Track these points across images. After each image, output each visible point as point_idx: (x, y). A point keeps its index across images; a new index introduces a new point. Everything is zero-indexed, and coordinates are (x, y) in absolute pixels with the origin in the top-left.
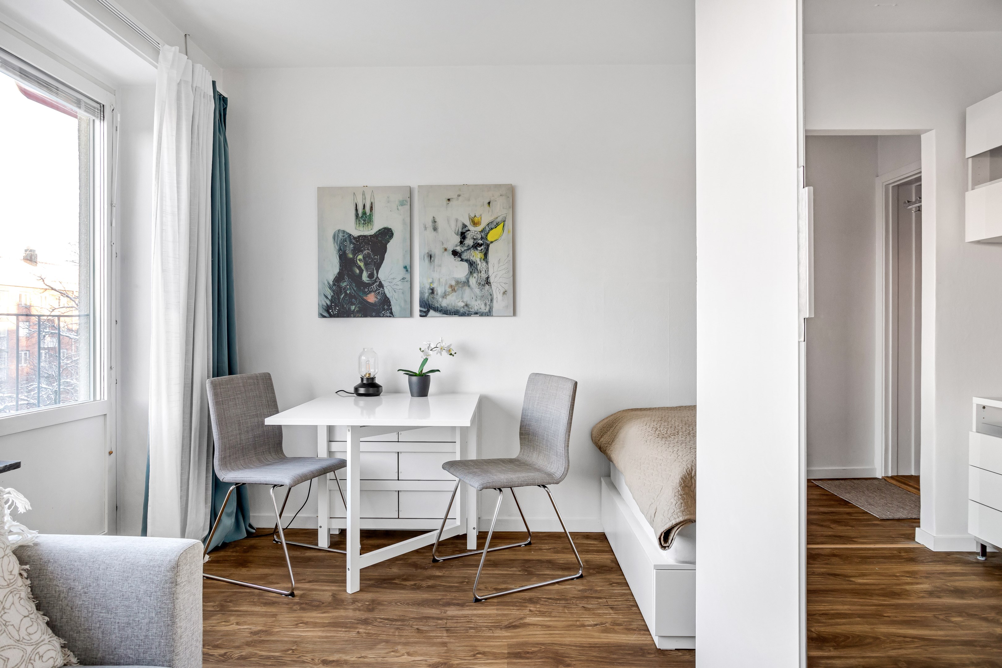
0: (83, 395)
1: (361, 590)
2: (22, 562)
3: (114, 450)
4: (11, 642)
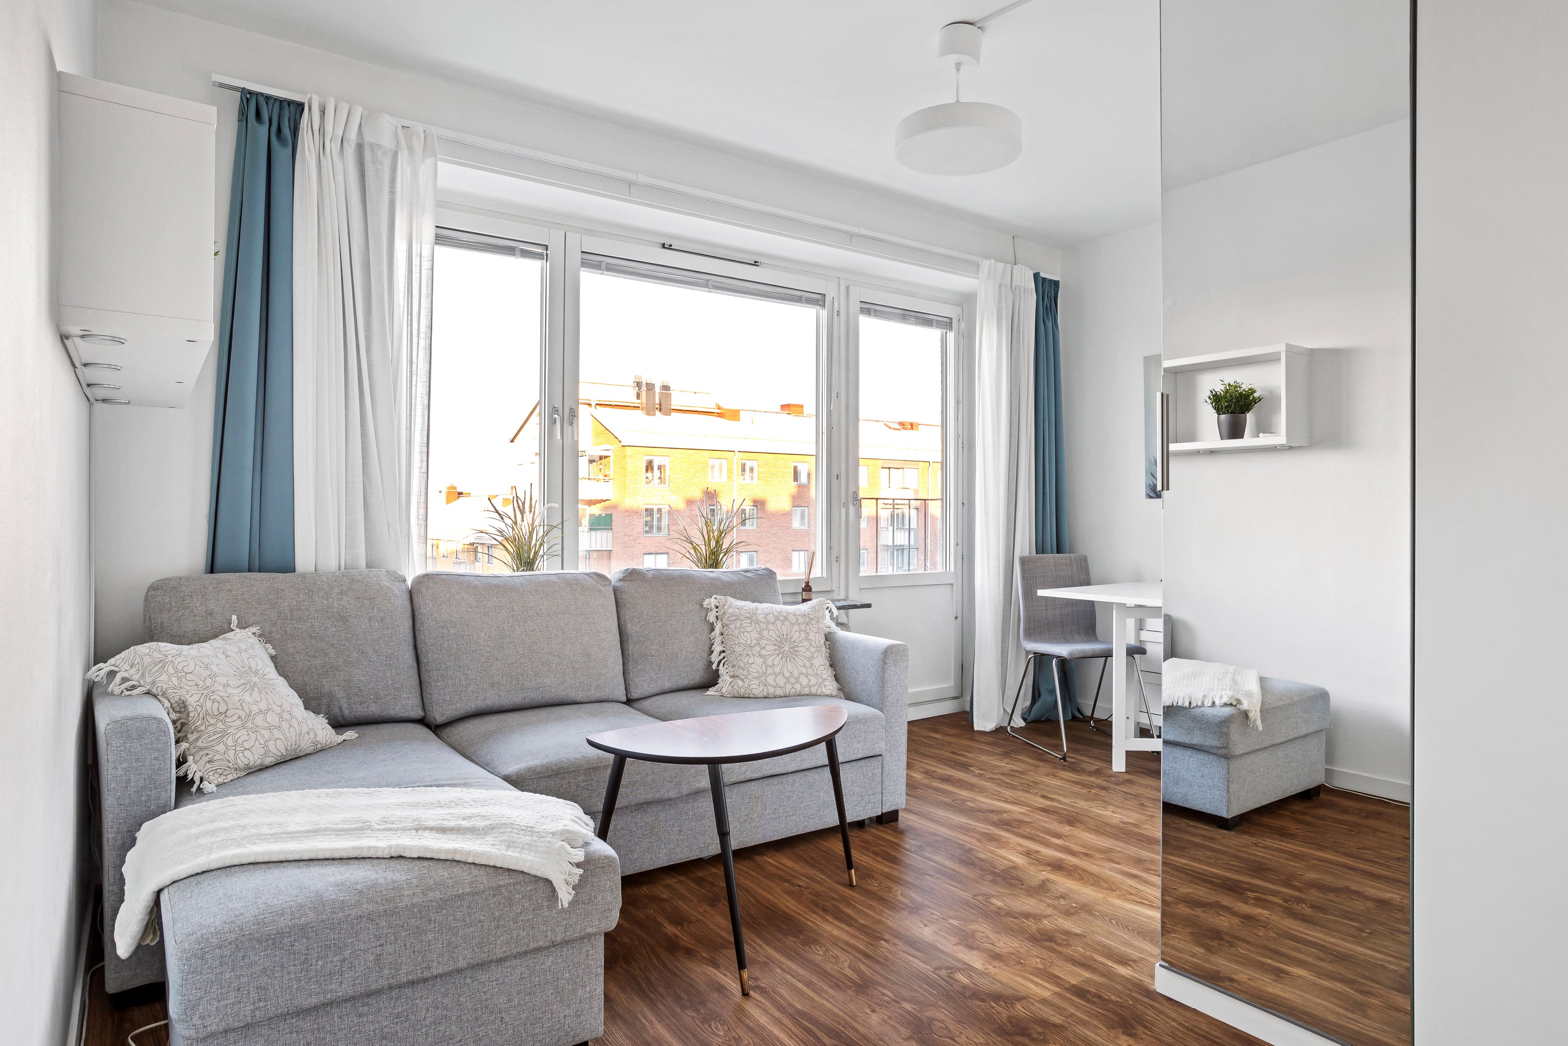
0: (940, 569)
1: (1126, 772)
2: (827, 639)
3: (959, 615)
4: (813, 673)
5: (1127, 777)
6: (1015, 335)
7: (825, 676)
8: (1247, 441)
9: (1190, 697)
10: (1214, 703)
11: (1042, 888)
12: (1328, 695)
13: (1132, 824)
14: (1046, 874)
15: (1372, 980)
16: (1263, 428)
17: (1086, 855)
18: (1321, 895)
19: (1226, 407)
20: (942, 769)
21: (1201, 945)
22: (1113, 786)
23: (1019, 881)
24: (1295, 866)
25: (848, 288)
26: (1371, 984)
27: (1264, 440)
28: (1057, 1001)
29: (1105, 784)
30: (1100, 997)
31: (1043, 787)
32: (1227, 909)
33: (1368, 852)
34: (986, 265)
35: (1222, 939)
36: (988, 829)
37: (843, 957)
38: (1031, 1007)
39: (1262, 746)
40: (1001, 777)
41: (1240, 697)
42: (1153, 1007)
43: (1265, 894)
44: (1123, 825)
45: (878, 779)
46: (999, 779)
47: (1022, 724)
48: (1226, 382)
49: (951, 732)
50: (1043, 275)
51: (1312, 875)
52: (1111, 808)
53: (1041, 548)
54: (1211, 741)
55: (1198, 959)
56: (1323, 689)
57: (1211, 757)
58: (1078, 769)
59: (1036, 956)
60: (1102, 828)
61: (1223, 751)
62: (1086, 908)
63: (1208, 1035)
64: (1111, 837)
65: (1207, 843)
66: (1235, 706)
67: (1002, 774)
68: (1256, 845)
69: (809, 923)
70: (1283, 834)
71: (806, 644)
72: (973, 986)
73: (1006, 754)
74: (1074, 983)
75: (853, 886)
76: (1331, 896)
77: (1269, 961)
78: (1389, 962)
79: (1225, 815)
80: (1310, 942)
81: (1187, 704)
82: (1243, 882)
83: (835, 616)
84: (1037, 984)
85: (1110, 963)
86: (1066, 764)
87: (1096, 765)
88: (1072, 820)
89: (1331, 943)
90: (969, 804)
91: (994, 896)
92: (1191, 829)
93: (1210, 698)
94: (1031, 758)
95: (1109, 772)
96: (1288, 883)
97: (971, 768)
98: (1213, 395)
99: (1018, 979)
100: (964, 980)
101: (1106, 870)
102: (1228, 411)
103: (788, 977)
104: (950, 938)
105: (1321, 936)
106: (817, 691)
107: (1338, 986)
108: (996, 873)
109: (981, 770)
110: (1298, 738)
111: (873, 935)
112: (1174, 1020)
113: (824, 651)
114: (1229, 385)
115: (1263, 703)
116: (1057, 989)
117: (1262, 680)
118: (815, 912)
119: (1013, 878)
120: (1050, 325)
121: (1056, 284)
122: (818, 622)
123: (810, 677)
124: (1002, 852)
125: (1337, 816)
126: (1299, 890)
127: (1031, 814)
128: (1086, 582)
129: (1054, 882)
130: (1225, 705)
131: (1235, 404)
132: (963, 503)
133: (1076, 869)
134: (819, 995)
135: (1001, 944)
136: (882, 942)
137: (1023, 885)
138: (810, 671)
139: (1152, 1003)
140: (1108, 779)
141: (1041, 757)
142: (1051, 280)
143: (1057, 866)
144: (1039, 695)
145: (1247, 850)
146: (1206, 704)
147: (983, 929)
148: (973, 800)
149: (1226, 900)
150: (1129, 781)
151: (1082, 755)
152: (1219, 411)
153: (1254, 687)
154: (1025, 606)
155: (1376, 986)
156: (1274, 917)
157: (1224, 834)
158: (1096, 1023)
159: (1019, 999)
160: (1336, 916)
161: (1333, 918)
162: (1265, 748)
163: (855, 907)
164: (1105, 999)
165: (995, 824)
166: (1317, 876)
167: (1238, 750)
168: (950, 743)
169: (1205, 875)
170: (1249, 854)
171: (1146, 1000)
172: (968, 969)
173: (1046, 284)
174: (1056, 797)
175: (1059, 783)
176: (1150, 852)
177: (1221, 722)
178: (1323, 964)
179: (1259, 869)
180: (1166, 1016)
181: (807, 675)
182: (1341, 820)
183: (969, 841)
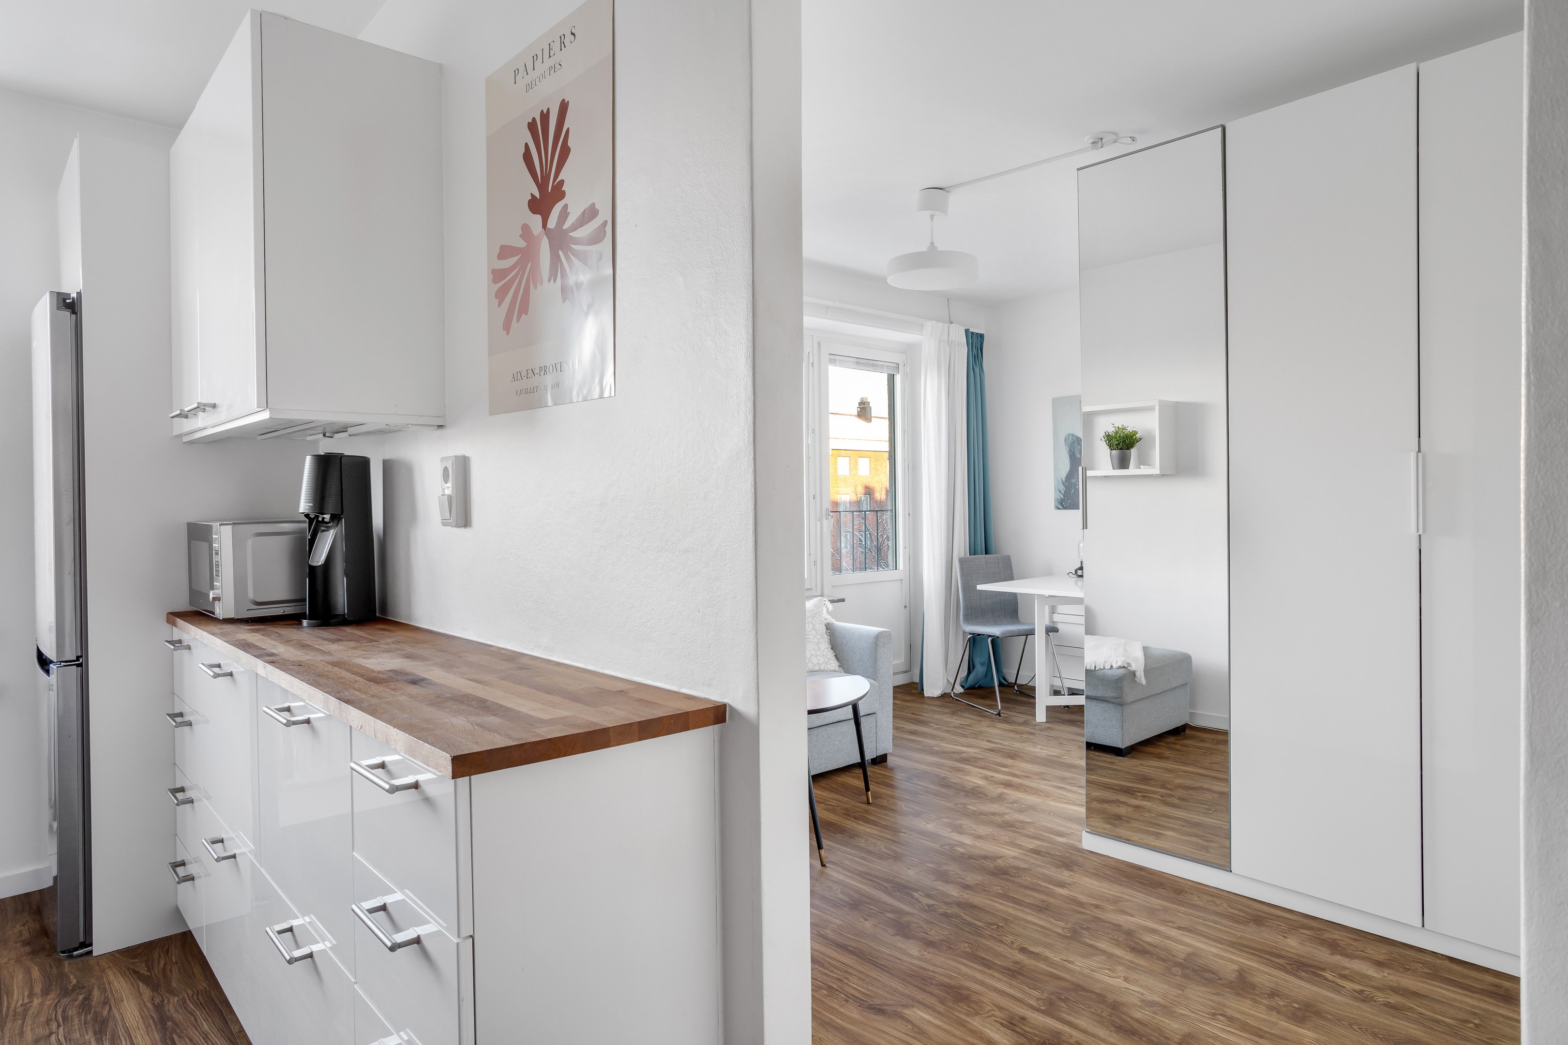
5: (1048, 725)
6: (951, 381)
7: (829, 657)
8: (1132, 470)
9: (1095, 663)
10: (1112, 666)
11: (1000, 798)
12: (1191, 659)
13: (1056, 756)
14: (1000, 790)
15: (1214, 835)
16: (1143, 461)
17: (1027, 777)
18: (1186, 792)
19: (1116, 445)
20: (908, 726)
21: (1109, 823)
22: (1038, 732)
23: (985, 795)
24: (1167, 776)
25: (819, 344)
26: (1213, 837)
27: (1144, 470)
28: (1022, 857)
29: (1032, 731)
30: (1049, 854)
31: (987, 734)
32: (1124, 803)
33: (1216, 765)
34: (929, 325)
35: (1122, 820)
36: (954, 764)
37: (879, 843)
38: (1007, 861)
39: (1146, 696)
40: (954, 729)
41: (1129, 661)
42: (1082, 856)
43: (1149, 793)
44: (1049, 757)
45: (874, 731)
46: (953, 731)
47: (962, 690)
48: (1116, 426)
49: (908, 698)
50: (972, 330)
51: (1179, 781)
52: (1039, 747)
53: (973, 551)
54: (1109, 694)
55: (1107, 831)
56: (1187, 654)
57: (1110, 705)
58: (1010, 721)
59: (1004, 836)
60: (1035, 760)
61: (1119, 700)
62: (1032, 808)
63: (1116, 868)
64: (1042, 765)
65: (1109, 766)
66: (1127, 668)
67: (954, 727)
68: (1142, 765)
69: (848, 826)
70: (1160, 757)
71: (813, 632)
72: (967, 853)
73: (954, 713)
74: (1031, 847)
75: (870, 803)
76: (1191, 792)
77: (1152, 829)
78: (1224, 825)
79: (1120, 747)
80: (1177, 818)
81: (1093, 668)
82: (1133, 787)
83: (830, 610)
84: (1008, 850)
85: (1052, 836)
86: (1000, 718)
87: (1024, 718)
88: (1013, 755)
89: (1190, 817)
90: (935, 748)
91: (969, 804)
92: (1096, 758)
93: (1109, 663)
94: (974, 715)
95: (1033, 722)
96: (1163, 786)
97: (930, 724)
98: (1107, 436)
99: (995, 847)
100: (962, 850)
101: (1042, 785)
102: (1118, 448)
103: (847, 855)
104: (946, 829)
105: (1184, 814)
106: (825, 667)
107: (1194, 839)
108: (966, 791)
109: (938, 725)
110: (1170, 690)
111: (895, 831)
112: (1095, 862)
113: (826, 638)
114: (1118, 427)
115: (1145, 665)
116: (1021, 851)
117: (1145, 649)
118: (850, 820)
119: (979, 793)
120: (977, 370)
121: (981, 336)
122: (820, 616)
123: (820, 658)
124: (968, 778)
125: (1197, 744)
126: (1171, 790)
127: (984, 753)
128: (1010, 577)
129: (1007, 794)
130: (1120, 667)
131: (1123, 443)
132: (909, 514)
133: (1021, 785)
134: (871, 863)
135: (980, 830)
136: (902, 833)
137: (987, 797)
138: (818, 653)
139: (1082, 854)
140: (1034, 727)
141: (981, 714)
142: (977, 334)
143: (1008, 785)
144: (974, 667)
145: (1136, 768)
146: (1106, 667)
147: (966, 823)
148: (938, 746)
149: (1123, 798)
150: (1049, 728)
151: (1011, 711)
152: (1111, 447)
153: (1140, 655)
154: (964, 597)
155: (1216, 837)
156: (1154, 806)
157: (1121, 759)
158: (1049, 866)
159: (998, 858)
160: (1193, 803)
161: (1193, 804)
162: (1148, 697)
163: (875, 816)
164: (1052, 854)
165: (958, 761)
166: (1182, 781)
167: (1129, 699)
168: (908, 707)
169: (1108, 785)
170: (1137, 770)
171: (1077, 853)
172: (962, 844)
173: (974, 337)
174: (998, 741)
175: (998, 732)
176: (1070, 773)
177: (1117, 680)
178: (1185, 829)
179: (1145, 779)
180: (1092, 860)
181: (816, 656)
182: (1199, 746)
183: (944, 773)
